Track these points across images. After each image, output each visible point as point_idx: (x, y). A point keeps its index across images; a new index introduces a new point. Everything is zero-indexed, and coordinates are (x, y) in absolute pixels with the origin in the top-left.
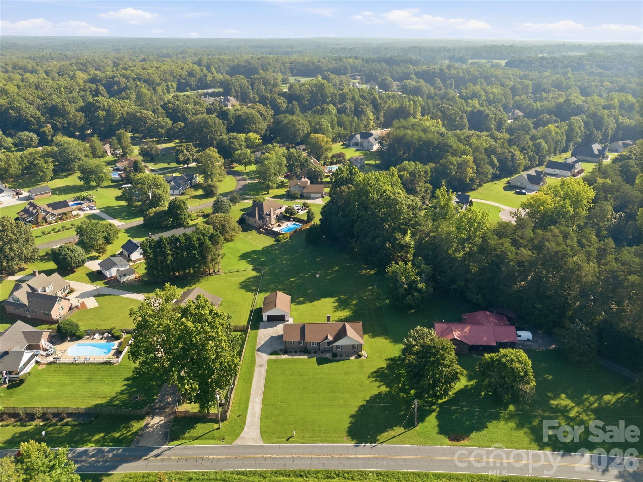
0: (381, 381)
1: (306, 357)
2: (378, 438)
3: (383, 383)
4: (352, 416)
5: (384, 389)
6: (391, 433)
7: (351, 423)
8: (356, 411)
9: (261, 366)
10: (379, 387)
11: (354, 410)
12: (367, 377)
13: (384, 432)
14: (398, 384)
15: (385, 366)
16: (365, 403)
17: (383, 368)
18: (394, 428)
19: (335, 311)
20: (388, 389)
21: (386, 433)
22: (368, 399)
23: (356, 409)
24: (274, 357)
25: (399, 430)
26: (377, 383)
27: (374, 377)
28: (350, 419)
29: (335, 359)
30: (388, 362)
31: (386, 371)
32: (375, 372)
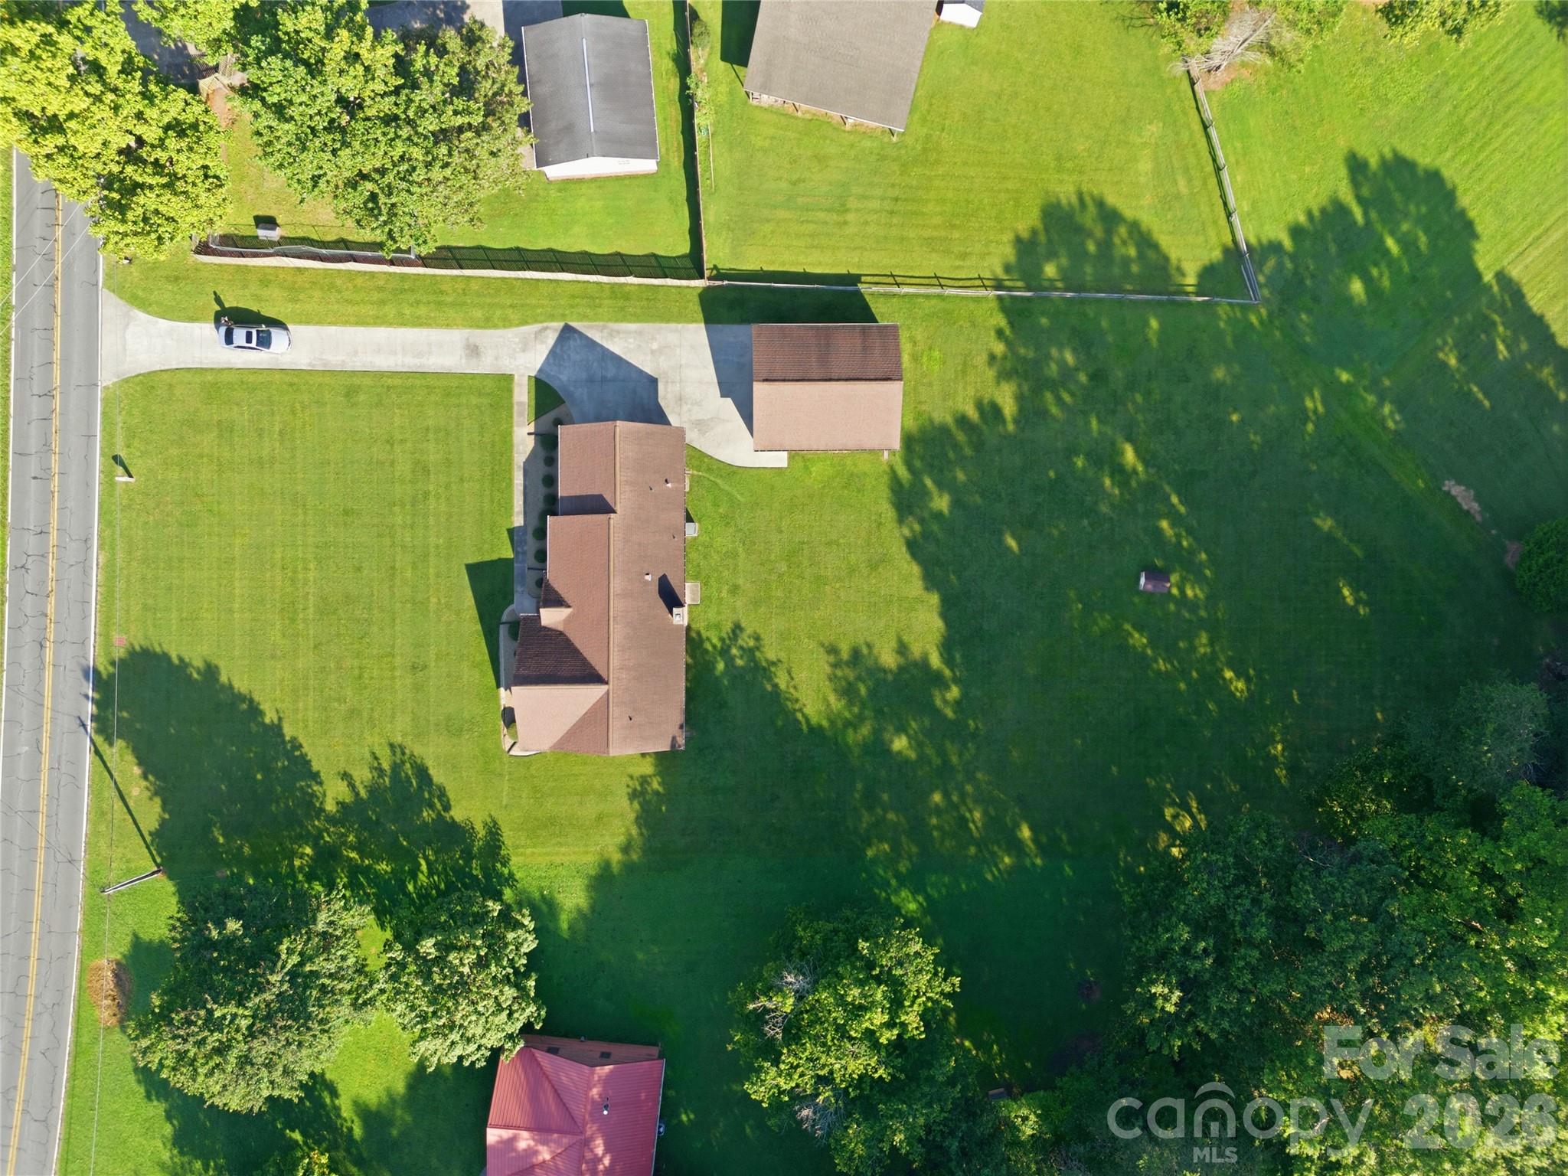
0: (373, 790)
1: (518, 521)
2: (119, 743)
3: (363, 793)
4: (211, 672)
5: (333, 794)
6: (137, 789)
7: (184, 664)
8: (231, 687)
9: (473, 351)
10: (346, 776)
11: (237, 677)
12: (398, 739)
13: (140, 764)
14: (359, 848)
15: (458, 814)
16: (270, 717)
17: (447, 807)
18: (158, 801)
19: (832, 650)
20: (330, 807)
21: (137, 771)
22: (288, 732)
23: (241, 685)
24: (523, 395)
25: (151, 814)
26: (363, 775)
27: (396, 768)
28: (198, 663)
29: (503, 631)
30: (481, 832)
31: (427, 815)
32: (422, 773)
